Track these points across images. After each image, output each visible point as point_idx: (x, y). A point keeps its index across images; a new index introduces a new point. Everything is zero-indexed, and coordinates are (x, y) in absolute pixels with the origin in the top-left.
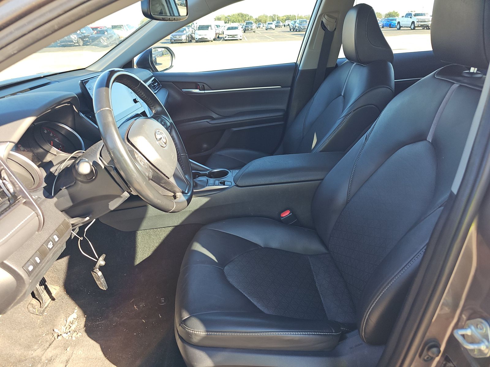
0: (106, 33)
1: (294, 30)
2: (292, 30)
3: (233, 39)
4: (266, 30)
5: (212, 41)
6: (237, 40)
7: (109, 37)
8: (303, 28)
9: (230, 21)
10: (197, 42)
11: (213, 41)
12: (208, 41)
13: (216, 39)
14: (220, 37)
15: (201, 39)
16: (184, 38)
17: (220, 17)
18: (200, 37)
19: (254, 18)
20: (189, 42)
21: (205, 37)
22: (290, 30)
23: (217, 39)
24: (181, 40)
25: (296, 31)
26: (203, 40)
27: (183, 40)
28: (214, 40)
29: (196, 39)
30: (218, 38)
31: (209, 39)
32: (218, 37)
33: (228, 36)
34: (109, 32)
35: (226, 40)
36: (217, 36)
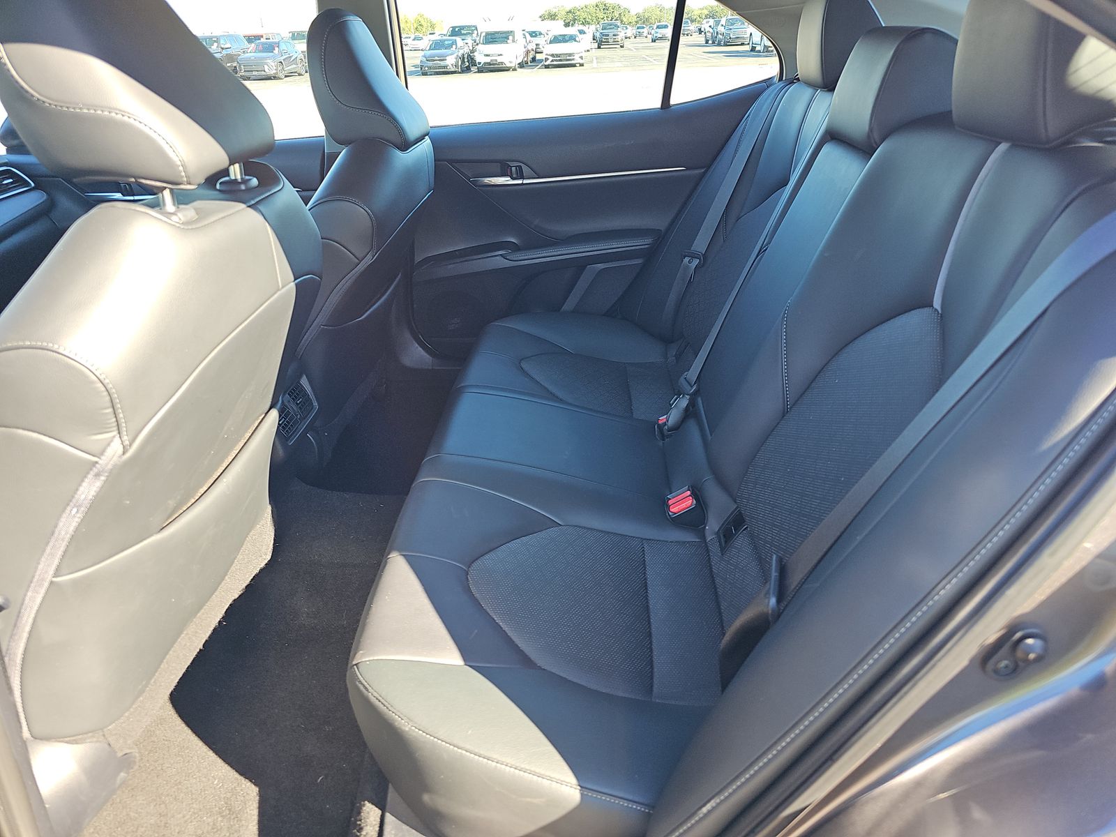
0: (277, 49)
1: (713, 42)
2: (710, 42)
3: (563, 63)
4: (654, 41)
5: (515, 70)
6: (574, 65)
7: (284, 60)
8: (734, 37)
9: (576, 22)
10: (480, 71)
11: (519, 70)
12: (507, 69)
13: (527, 63)
14: (537, 58)
15: (489, 64)
16: (451, 61)
17: (554, 10)
18: (488, 60)
19: (633, 13)
20: (463, 72)
21: (500, 59)
22: (707, 42)
23: (529, 64)
24: (445, 67)
25: (719, 45)
26: (494, 68)
27: (448, 67)
28: (521, 65)
29: (480, 63)
30: (531, 61)
31: (508, 65)
32: (534, 59)
33: (551, 58)
34: (283, 46)
35: (547, 67)
36: (531, 56)
